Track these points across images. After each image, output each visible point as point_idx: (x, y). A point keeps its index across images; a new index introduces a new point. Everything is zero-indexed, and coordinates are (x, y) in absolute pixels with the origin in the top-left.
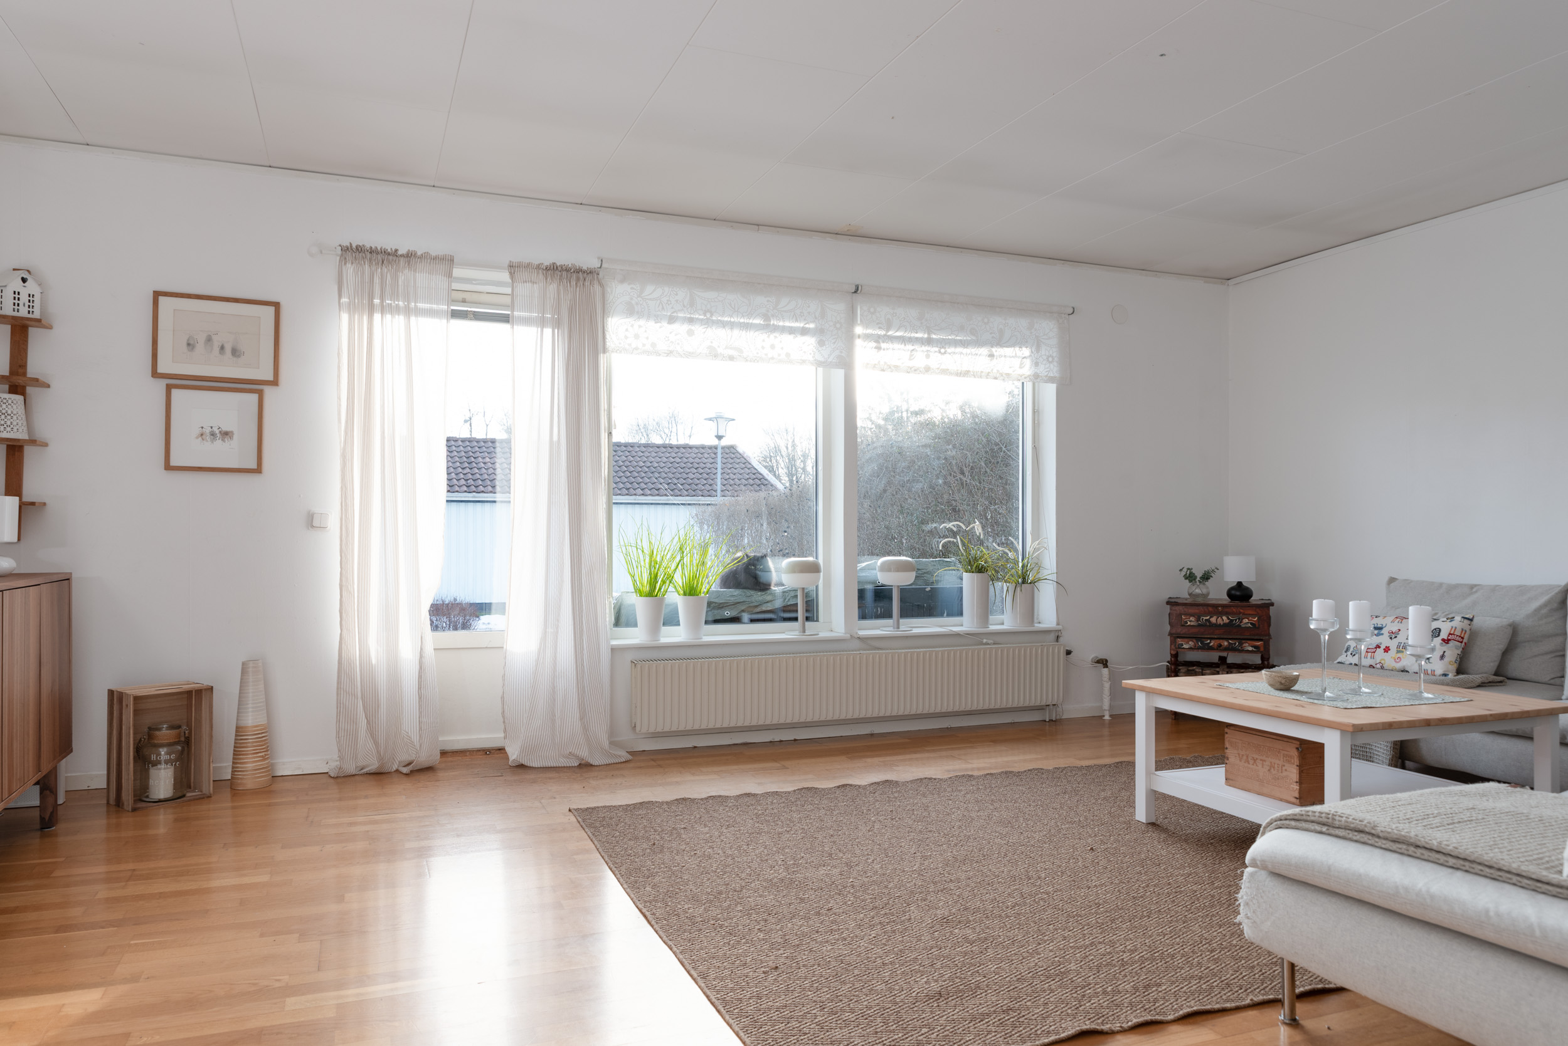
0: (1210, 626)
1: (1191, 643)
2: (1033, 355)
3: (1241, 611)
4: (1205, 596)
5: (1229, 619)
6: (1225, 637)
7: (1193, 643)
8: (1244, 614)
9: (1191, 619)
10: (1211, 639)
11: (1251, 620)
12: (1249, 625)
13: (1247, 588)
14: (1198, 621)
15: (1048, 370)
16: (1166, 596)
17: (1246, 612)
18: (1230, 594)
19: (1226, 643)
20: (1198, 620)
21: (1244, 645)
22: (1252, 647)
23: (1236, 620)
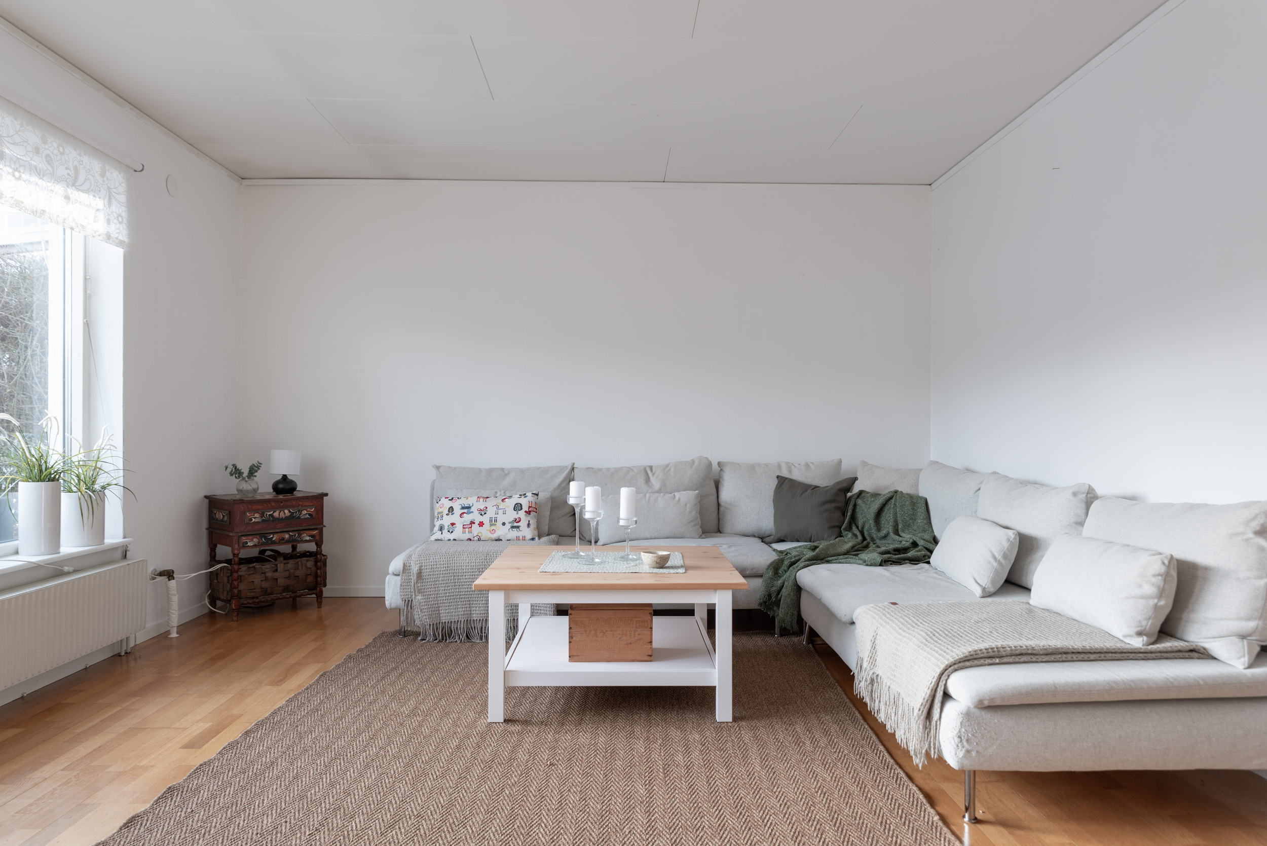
0: (273, 521)
1: (256, 540)
2: (105, 208)
3: (300, 503)
4: (255, 490)
5: (290, 512)
6: (287, 530)
7: (257, 540)
8: (302, 506)
9: (257, 515)
10: (273, 533)
11: (310, 511)
12: (308, 516)
13: (292, 482)
14: (262, 517)
15: (118, 231)
16: (204, 495)
17: (304, 504)
18: (276, 488)
19: (287, 536)
20: (262, 515)
21: (303, 535)
22: (309, 536)
23: (296, 512)
